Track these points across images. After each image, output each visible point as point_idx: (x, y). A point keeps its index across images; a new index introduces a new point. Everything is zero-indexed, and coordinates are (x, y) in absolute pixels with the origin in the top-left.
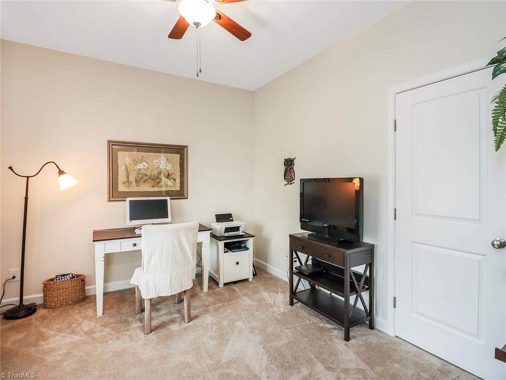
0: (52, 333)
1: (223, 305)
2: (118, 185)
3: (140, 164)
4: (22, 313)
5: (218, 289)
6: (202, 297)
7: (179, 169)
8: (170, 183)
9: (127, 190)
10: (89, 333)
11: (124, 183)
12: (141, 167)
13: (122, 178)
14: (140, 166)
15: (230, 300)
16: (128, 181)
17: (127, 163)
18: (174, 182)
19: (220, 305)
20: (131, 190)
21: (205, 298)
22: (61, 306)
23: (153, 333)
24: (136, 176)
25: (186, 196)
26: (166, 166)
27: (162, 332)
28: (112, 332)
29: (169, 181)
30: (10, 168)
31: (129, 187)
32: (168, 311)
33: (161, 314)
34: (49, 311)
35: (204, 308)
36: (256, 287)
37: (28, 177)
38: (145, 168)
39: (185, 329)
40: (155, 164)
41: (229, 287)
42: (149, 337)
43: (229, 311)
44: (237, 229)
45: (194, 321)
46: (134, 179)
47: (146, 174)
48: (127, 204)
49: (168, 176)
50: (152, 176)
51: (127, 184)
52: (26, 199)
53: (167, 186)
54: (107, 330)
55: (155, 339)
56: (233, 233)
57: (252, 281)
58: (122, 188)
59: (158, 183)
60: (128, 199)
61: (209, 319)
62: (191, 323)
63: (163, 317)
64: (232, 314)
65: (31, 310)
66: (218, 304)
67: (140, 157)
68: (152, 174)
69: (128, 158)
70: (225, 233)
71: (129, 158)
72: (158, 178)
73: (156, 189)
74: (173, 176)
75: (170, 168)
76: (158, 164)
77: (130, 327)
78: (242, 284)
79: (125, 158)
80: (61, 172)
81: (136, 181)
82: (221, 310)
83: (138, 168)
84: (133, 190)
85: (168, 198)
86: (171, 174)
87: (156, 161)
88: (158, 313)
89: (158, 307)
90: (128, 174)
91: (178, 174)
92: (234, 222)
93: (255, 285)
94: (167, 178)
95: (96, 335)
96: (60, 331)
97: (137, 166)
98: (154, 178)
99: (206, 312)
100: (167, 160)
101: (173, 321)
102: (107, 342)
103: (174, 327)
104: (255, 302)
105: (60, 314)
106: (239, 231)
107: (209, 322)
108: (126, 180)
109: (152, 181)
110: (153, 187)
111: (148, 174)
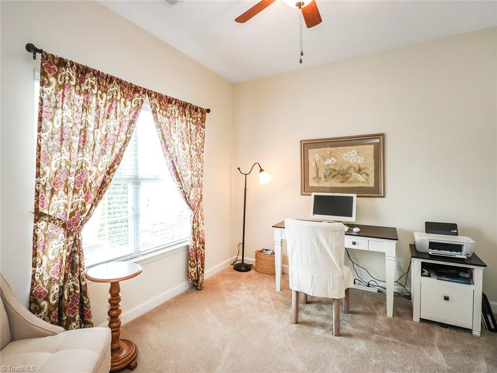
0: (245, 288)
1: (394, 342)
2: (309, 180)
3: (328, 160)
4: (243, 268)
5: (408, 322)
6: (378, 319)
7: (374, 161)
8: (361, 178)
9: (316, 185)
10: (261, 299)
11: (314, 179)
12: (330, 163)
13: (312, 173)
14: (328, 162)
15: (411, 342)
16: (318, 176)
17: (316, 159)
18: (366, 177)
19: (390, 339)
20: (321, 185)
21: (380, 323)
22: (264, 273)
23: (297, 325)
24: (324, 171)
25: (382, 194)
26: (357, 160)
27: (306, 329)
28: (273, 307)
29: (361, 176)
30: (239, 168)
31: (318, 182)
32: (328, 314)
33: (320, 313)
34: (255, 274)
35: (367, 332)
36: (477, 347)
37: (246, 175)
38: (334, 163)
39: (326, 340)
40: (344, 159)
41: (429, 326)
42: (291, 326)
43: (394, 353)
44: (458, 248)
45: (342, 338)
46: (323, 175)
47: (334, 170)
48: (312, 198)
49: (359, 171)
50: (341, 171)
51: (316, 179)
52: (245, 190)
53: (358, 182)
54: (272, 303)
55: (294, 331)
56: (448, 252)
57: (478, 338)
58: (312, 183)
59: (348, 178)
60: (313, 194)
61: (360, 346)
62: (337, 338)
63: (318, 317)
64: (394, 359)
65: (248, 268)
66: (389, 337)
67: (329, 153)
68: (341, 169)
69: (317, 155)
70: (429, 248)
71: (319, 154)
72: (348, 173)
73: (345, 185)
74: (366, 171)
75: (362, 162)
76: (347, 158)
77: (287, 311)
78: (455, 331)
79: (315, 154)
80: (261, 170)
81: (325, 177)
82: (386, 345)
83: (327, 163)
84: (322, 186)
85: (354, 196)
86: (363, 169)
87: (345, 155)
88: (317, 312)
89: (324, 306)
90: (318, 170)
91: (372, 168)
92: (459, 237)
93: (478, 345)
94: (358, 173)
95: (263, 303)
96: (248, 289)
97: (326, 162)
98: (343, 173)
99: (364, 337)
100: (358, 153)
101: (323, 326)
102: (263, 311)
103: (318, 332)
104: (449, 365)
105: (259, 278)
106: (461, 251)
107: (357, 349)
108: (316, 176)
109: (341, 176)
110: (342, 182)
111: (337, 169)
